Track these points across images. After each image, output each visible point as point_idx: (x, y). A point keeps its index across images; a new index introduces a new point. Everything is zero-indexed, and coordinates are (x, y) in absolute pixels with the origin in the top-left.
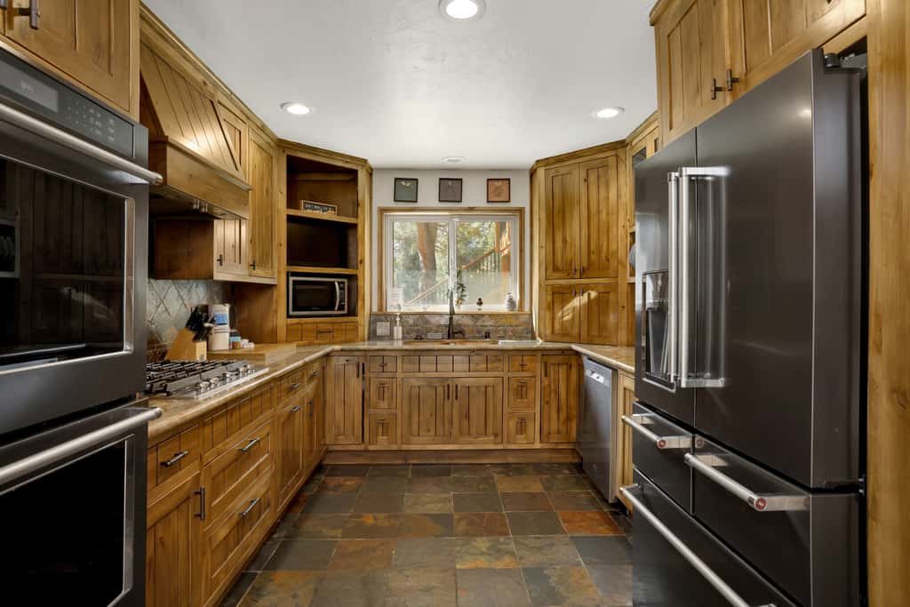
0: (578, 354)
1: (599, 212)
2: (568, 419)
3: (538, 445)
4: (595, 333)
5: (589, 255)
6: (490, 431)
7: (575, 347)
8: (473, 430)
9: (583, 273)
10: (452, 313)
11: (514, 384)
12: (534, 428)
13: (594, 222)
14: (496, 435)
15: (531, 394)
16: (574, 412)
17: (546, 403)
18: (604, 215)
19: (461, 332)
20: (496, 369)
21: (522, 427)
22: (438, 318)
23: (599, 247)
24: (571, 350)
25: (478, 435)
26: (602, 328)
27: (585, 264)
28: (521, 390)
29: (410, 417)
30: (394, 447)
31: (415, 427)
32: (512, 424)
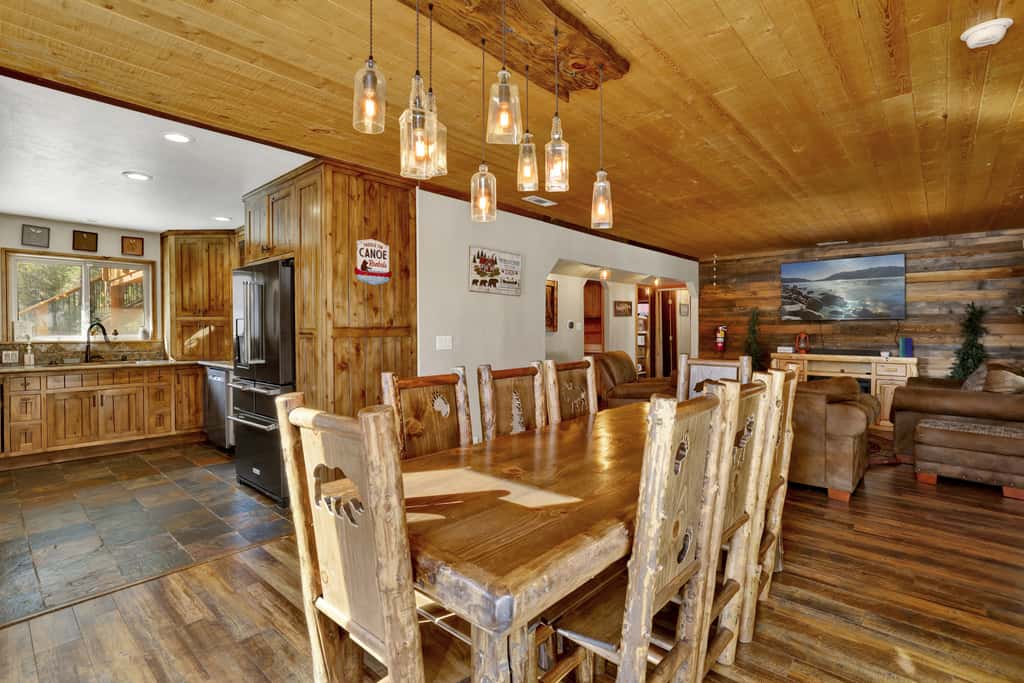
0: (203, 367)
1: (216, 273)
2: (197, 411)
3: (174, 432)
4: (214, 352)
5: (210, 300)
6: (133, 426)
7: (200, 362)
8: (118, 428)
9: (205, 313)
10: (89, 342)
11: (152, 391)
12: (170, 421)
13: (213, 279)
14: (139, 429)
15: (167, 398)
16: (201, 406)
17: (179, 402)
18: (220, 276)
19: (99, 357)
20: (137, 381)
21: (161, 419)
22: (73, 346)
23: (217, 297)
24: (197, 364)
25: (123, 430)
26: (220, 348)
27: (207, 306)
28: (159, 394)
29: (55, 424)
30: (40, 451)
31: (61, 432)
32: (153, 420)
